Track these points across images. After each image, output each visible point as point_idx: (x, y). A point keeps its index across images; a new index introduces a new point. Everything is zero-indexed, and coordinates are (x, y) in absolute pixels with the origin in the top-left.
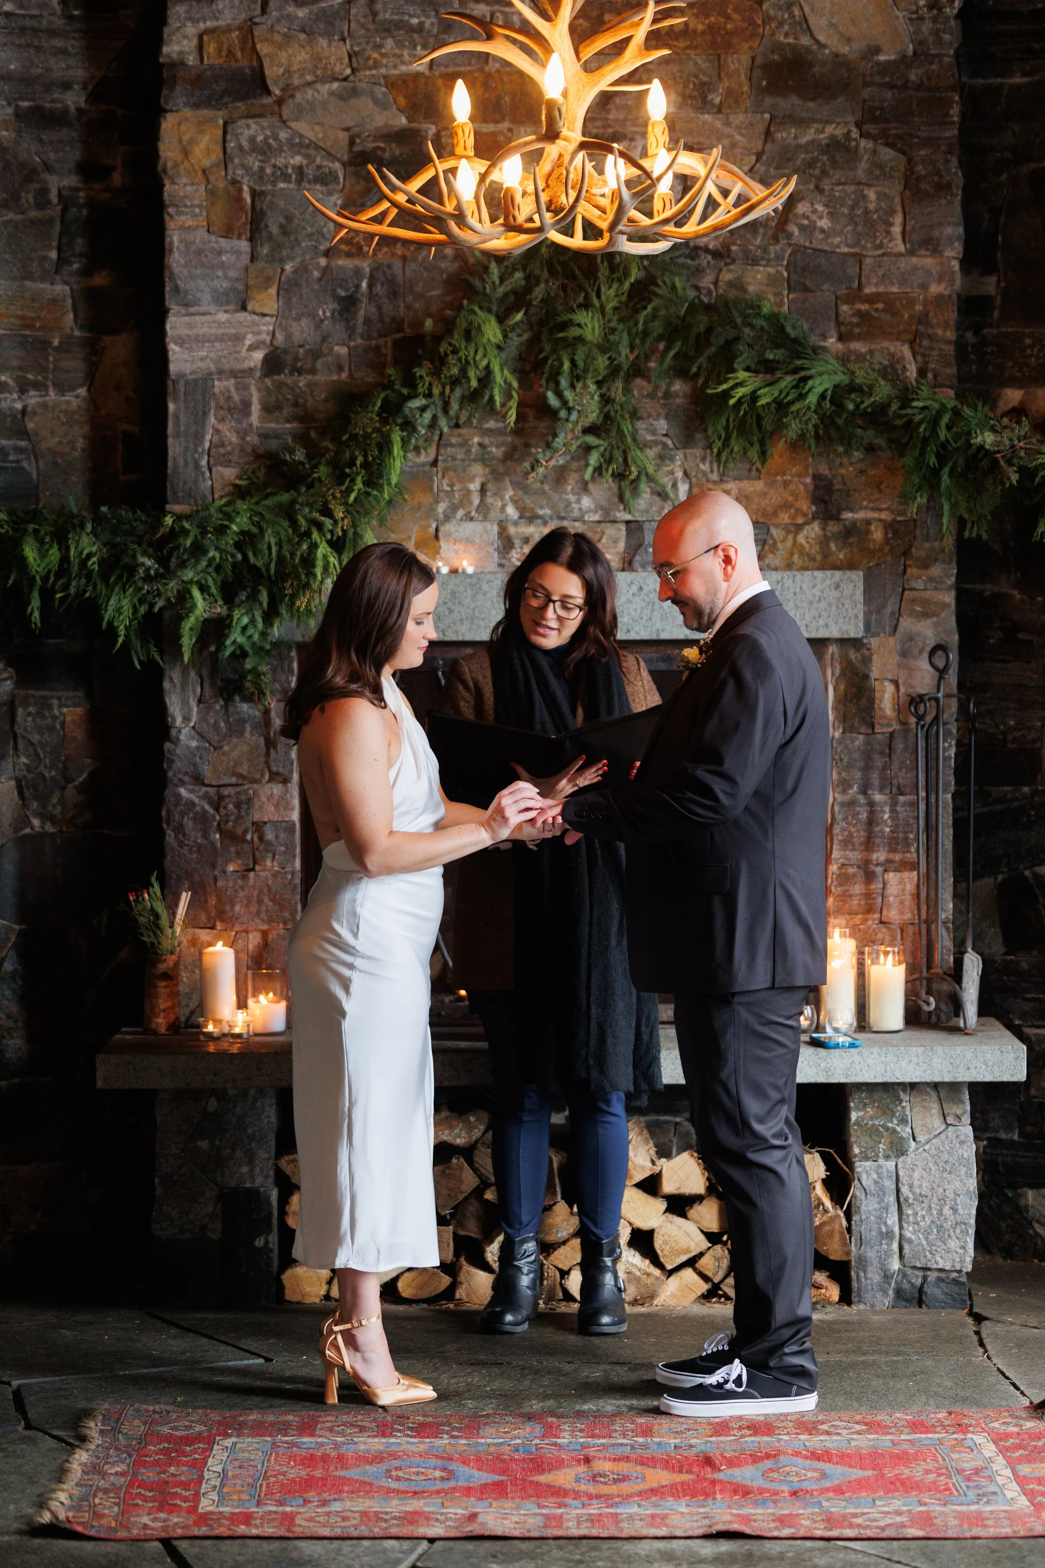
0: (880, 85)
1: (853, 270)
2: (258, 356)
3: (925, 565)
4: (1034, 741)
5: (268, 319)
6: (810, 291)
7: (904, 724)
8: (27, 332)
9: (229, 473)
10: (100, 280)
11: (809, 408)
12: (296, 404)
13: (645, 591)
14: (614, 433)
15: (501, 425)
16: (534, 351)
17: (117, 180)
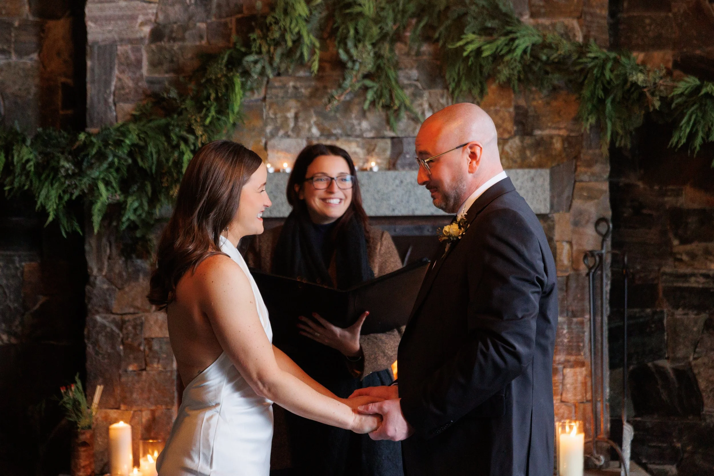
2: (147, 30)
3: (589, 164)
4: (653, 280)
5: (152, 5)
7: (576, 270)
9: (128, 107)
11: (515, 60)
12: (172, 61)
13: (405, 183)
14: (383, 77)
15: (308, 74)
16: (330, 23)
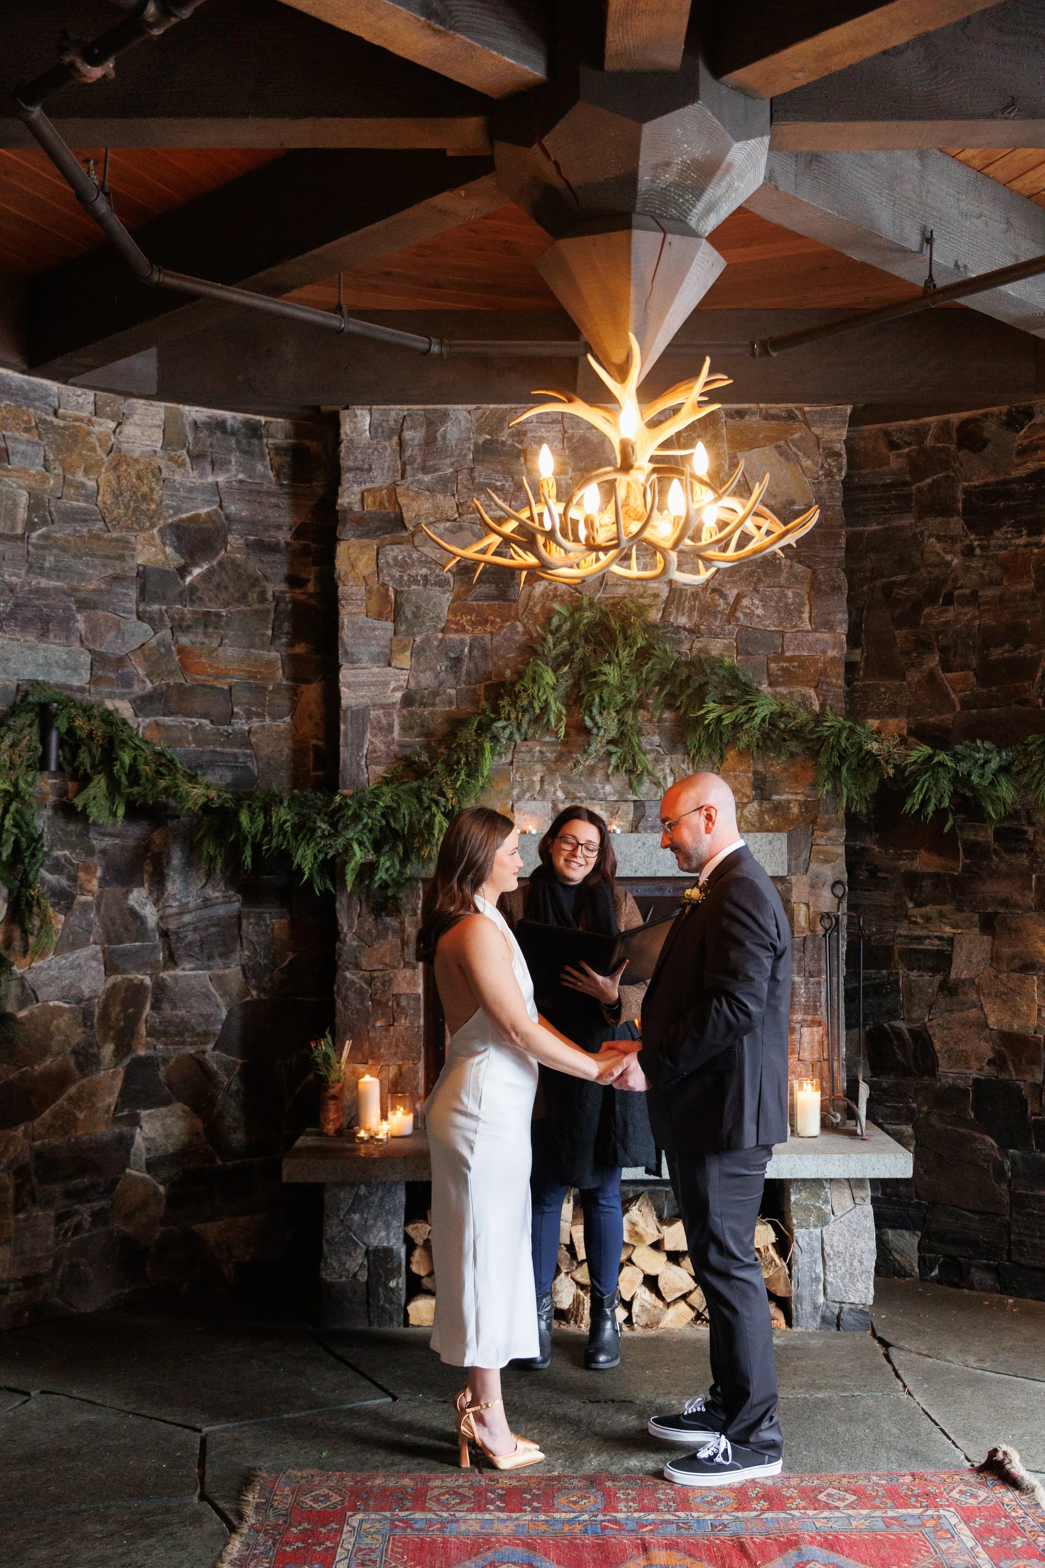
1: (778, 641)
2: (399, 695)
3: (826, 829)
4: (889, 941)
5: (405, 672)
6: (752, 654)
7: (814, 931)
8: (252, 681)
9: (379, 770)
10: (300, 649)
11: (754, 727)
12: (422, 726)
13: (648, 845)
14: (627, 744)
15: (553, 739)
16: (576, 690)
17: (311, 587)
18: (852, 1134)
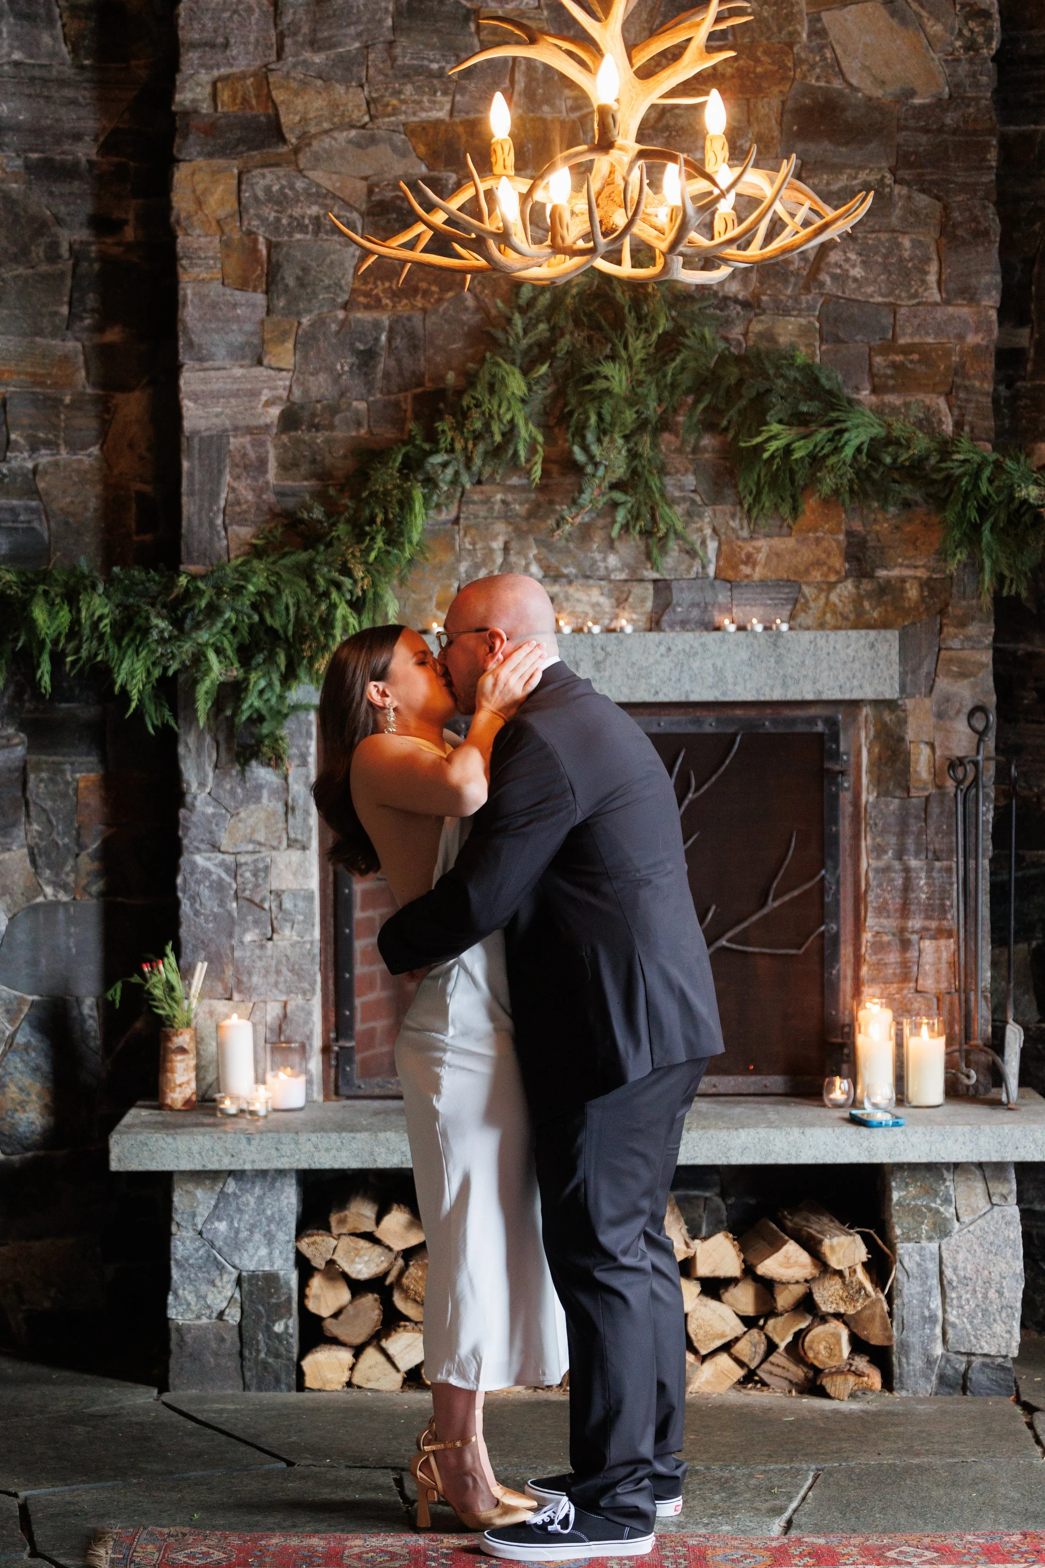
0: (916, 129)
1: (887, 321)
2: (275, 412)
3: (962, 624)
5: (284, 373)
6: (843, 342)
7: (940, 787)
8: (38, 390)
9: (245, 532)
10: (113, 335)
11: (844, 463)
12: (314, 461)
13: (674, 652)
14: (641, 489)
15: (524, 481)
16: (560, 403)
17: (129, 233)
18: (996, 1103)
